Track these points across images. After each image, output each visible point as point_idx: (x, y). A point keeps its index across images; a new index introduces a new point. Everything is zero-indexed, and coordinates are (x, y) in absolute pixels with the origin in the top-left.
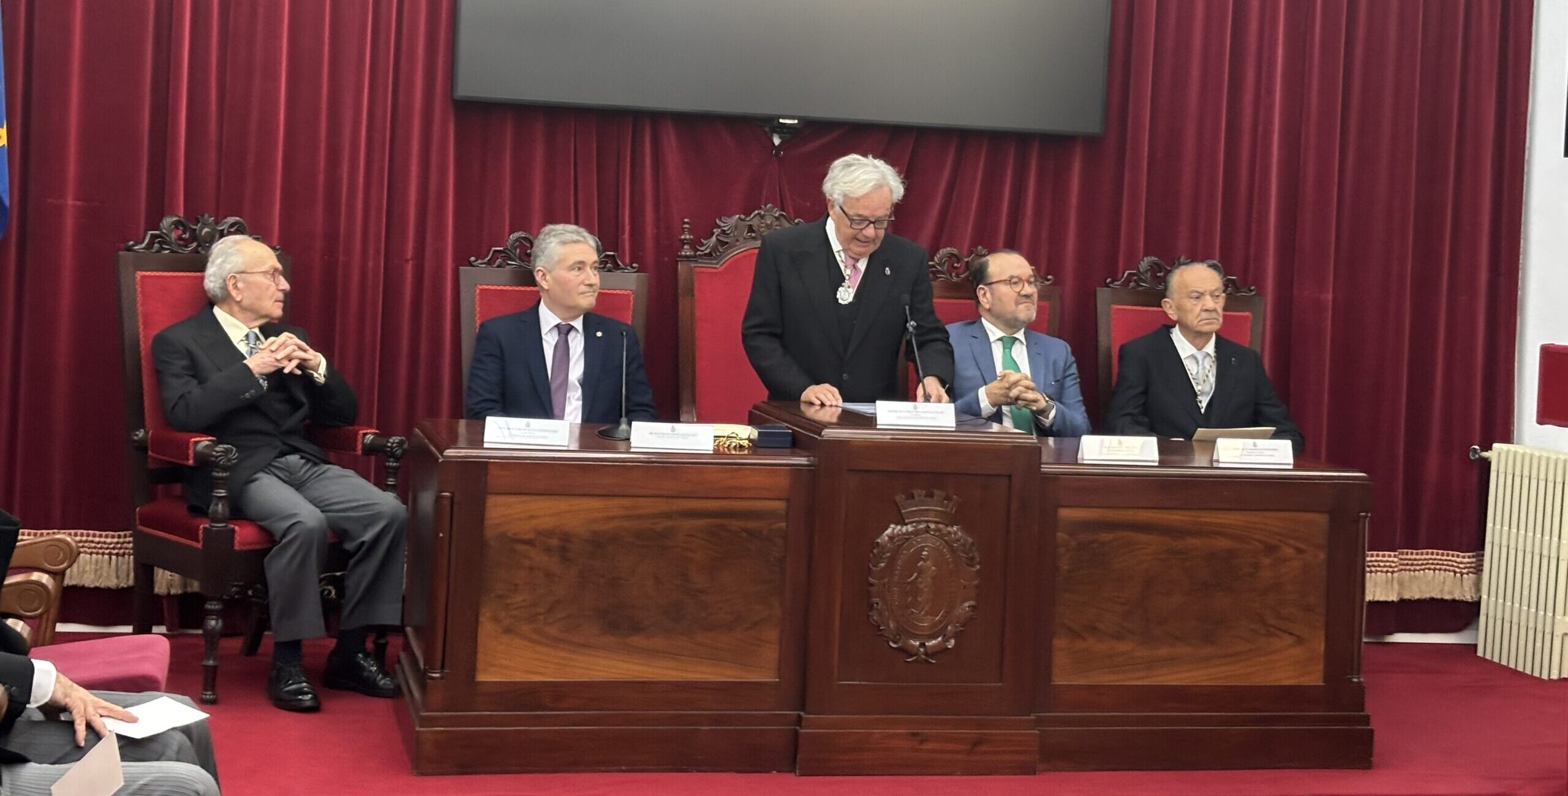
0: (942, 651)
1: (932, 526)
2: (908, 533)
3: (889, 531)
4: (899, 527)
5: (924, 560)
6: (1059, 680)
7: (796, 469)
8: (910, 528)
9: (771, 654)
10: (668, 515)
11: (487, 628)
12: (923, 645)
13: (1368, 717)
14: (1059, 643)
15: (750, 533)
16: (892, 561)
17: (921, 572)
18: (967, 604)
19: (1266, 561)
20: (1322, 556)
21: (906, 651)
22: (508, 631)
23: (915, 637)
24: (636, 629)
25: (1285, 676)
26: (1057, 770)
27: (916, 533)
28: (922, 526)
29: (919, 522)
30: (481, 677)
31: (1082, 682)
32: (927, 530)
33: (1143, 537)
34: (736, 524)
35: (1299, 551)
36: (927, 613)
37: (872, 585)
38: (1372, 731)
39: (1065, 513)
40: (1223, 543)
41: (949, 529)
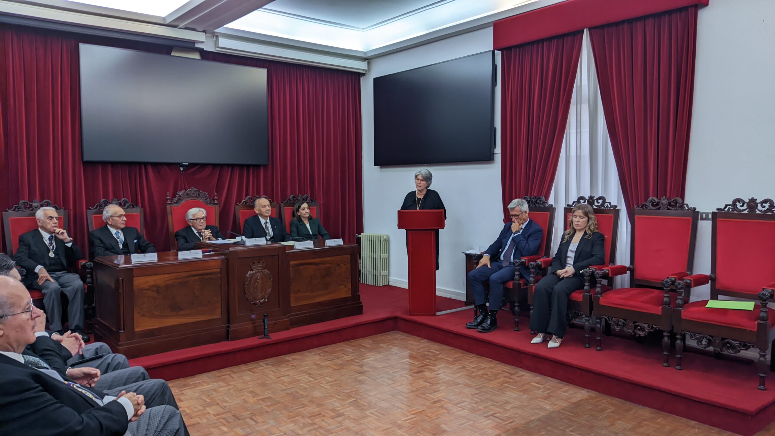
0: (264, 302)
1: (260, 270)
2: (254, 273)
3: (249, 273)
4: (251, 272)
5: (259, 280)
6: (292, 305)
7: (222, 260)
8: (254, 272)
9: (219, 310)
10: (188, 277)
11: (136, 316)
12: (259, 302)
13: (361, 302)
14: (292, 296)
15: (211, 279)
16: (250, 281)
17: (258, 283)
18: (269, 290)
19: (338, 268)
20: (349, 265)
21: (255, 304)
22: (142, 316)
23: (257, 300)
24: (181, 309)
25: (343, 296)
26: (294, 327)
27: (256, 273)
28: (257, 271)
29: (257, 270)
30: (136, 330)
31: (298, 305)
32: (259, 272)
33: (309, 266)
34: (207, 277)
35: (345, 265)
36: (260, 293)
37: (245, 288)
38: (362, 305)
39: (291, 263)
40: (328, 265)
41: (264, 271)
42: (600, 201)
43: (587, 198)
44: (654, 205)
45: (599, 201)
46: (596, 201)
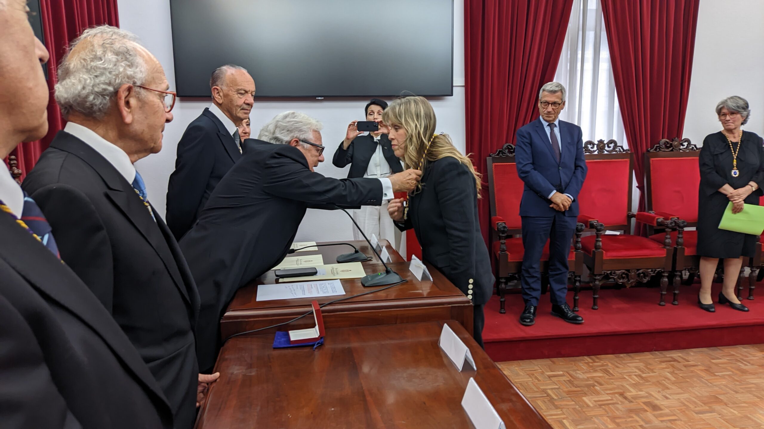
42: (612, 145)
43: (596, 143)
44: (667, 146)
45: (610, 145)
46: (606, 145)
